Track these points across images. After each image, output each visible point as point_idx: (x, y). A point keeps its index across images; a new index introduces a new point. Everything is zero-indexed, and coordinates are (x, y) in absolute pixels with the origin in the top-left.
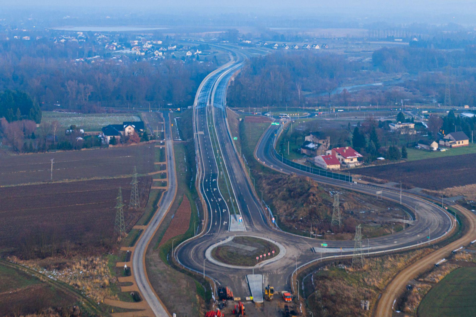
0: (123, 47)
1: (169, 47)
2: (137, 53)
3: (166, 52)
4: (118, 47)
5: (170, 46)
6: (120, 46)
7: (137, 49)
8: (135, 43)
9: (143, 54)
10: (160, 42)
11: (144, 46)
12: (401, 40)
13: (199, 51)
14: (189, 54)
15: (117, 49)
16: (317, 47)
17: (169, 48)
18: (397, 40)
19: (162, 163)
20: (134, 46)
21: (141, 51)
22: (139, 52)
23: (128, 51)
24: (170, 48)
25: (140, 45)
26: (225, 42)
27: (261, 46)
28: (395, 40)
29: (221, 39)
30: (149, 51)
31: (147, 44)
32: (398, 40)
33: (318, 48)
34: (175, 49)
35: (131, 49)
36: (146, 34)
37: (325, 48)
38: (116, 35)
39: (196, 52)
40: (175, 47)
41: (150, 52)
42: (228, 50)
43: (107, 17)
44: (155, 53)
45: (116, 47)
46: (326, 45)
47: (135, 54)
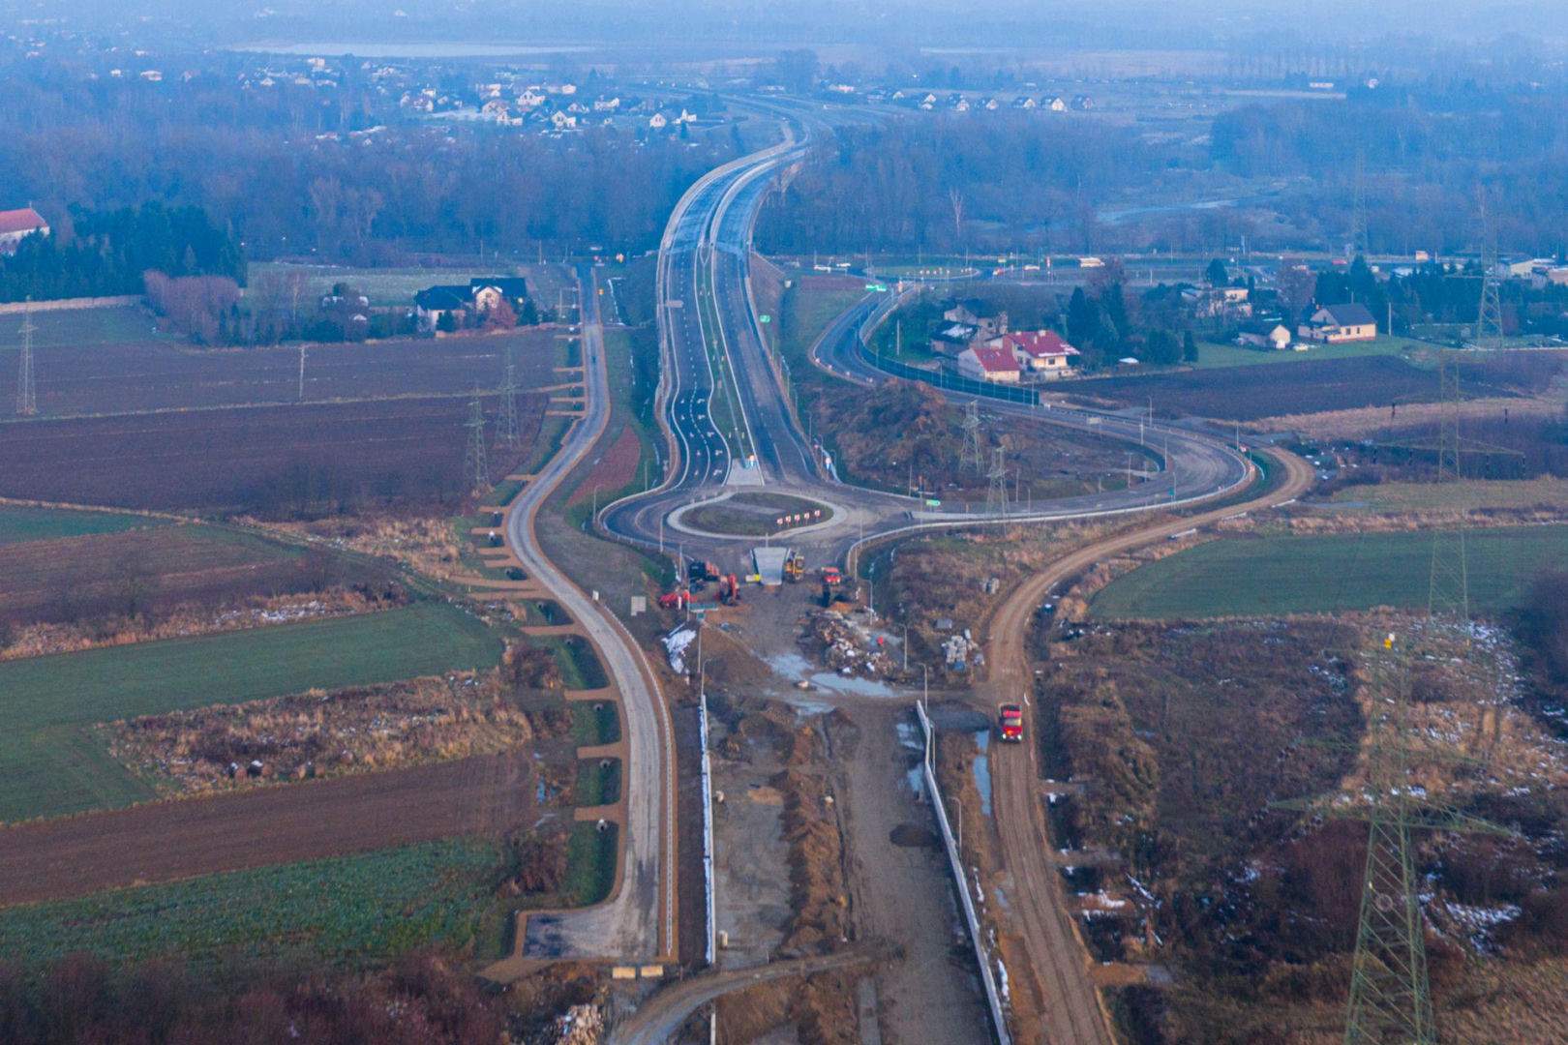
0: (457, 103)
1: (596, 103)
2: (500, 119)
3: (586, 116)
4: (440, 101)
5: (600, 100)
6: (446, 98)
7: (499, 109)
8: (492, 90)
9: (518, 121)
10: (570, 89)
11: (521, 101)
12: (1329, 85)
13: (689, 114)
14: (657, 122)
15: (437, 108)
16: (1058, 106)
17: (598, 106)
18: (1317, 85)
19: (572, 370)
20: (489, 99)
21: (512, 114)
22: (506, 116)
23: (472, 114)
24: (602, 105)
25: (508, 96)
26: (772, 88)
27: (884, 102)
28: (1311, 85)
29: (761, 79)
30: (535, 115)
31: (528, 93)
32: (1321, 85)
33: (1060, 109)
34: (615, 107)
35: (480, 108)
36: (525, 66)
37: (1081, 108)
38: (430, 68)
39: (679, 115)
40: (616, 102)
41: (540, 116)
42: (779, 113)
43: (397, 14)
44: (554, 119)
45: (435, 101)
46: (1084, 98)
47: (493, 122)
